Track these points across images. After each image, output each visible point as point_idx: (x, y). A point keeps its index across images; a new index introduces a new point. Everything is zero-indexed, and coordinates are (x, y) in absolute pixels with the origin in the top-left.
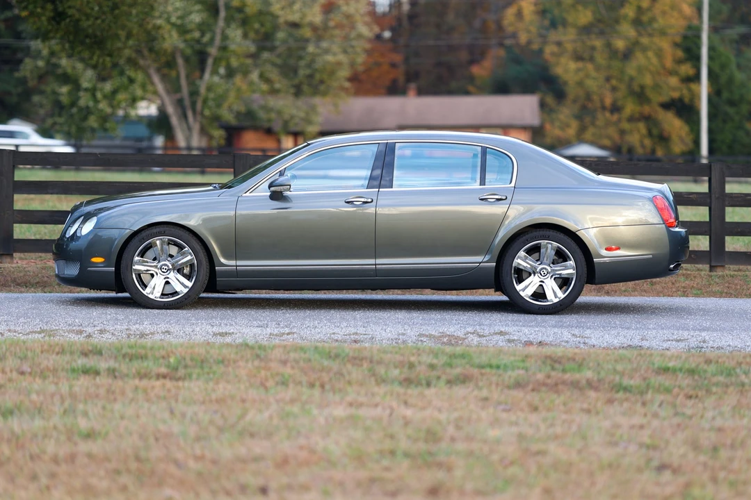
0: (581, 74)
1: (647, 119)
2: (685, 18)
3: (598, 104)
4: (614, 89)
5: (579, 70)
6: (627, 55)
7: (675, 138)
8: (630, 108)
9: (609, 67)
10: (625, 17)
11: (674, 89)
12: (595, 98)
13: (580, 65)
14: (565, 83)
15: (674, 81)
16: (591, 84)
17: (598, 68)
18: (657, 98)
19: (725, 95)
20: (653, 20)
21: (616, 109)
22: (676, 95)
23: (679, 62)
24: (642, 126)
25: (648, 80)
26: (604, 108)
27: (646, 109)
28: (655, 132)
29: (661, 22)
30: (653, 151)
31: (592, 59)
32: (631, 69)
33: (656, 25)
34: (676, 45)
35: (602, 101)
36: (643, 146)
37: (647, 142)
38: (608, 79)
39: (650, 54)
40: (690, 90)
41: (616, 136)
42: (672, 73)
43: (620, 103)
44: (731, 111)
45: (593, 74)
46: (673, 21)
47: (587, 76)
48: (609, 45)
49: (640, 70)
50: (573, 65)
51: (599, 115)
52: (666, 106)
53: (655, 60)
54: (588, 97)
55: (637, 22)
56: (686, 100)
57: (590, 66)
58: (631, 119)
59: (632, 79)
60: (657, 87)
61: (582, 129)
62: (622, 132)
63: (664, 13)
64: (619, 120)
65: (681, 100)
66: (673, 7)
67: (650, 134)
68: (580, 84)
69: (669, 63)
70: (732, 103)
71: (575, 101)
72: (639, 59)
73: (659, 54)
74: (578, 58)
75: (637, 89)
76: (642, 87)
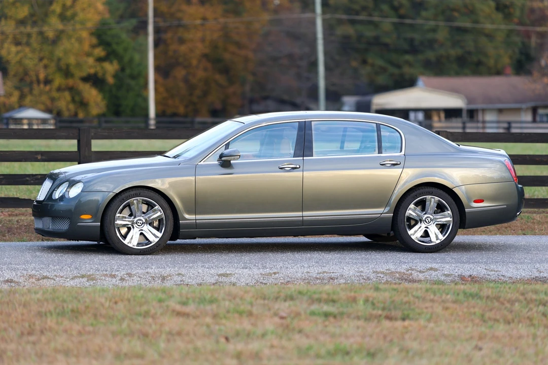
0: (20, 55)
1: (71, 89)
2: (99, 13)
3: (34, 78)
4: (46, 67)
5: (18, 53)
6: (55, 42)
7: (92, 103)
8: (58, 81)
9: (41, 50)
10: (54, 12)
11: (91, 67)
12: (32, 73)
13: (19, 48)
14: (8, 62)
15: (91, 61)
16: (29, 63)
17: (33, 51)
18: (79, 74)
19: (128, 71)
20: (74, 15)
21: (47, 82)
22: (92, 71)
23: (94, 47)
24: (67, 95)
25: (72, 60)
26: (38, 82)
27: (71, 82)
28: (77, 98)
29: (81, 16)
30: (76, 114)
31: (28, 44)
32: (59, 52)
33: (77, 19)
34: (92, 34)
35: (37, 76)
36: (68, 110)
37: (72, 106)
38: (41, 59)
39: (73, 40)
40: (102, 68)
41: (48, 103)
42: (89, 55)
43: (50, 77)
44: (132, 83)
45: (30, 55)
46: (90, 16)
47: (25, 56)
48: (41, 33)
49: (66, 52)
50: (14, 49)
51: (35, 86)
52: (86, 79)
53: (77, 45)
54: (26, 73)
55: (63, 17)
56: (100, 75)
57: (27, 50)
58: (59, 89)
59: (59, 60)
60: (79, 65)
61: (22, 97)
62: (53, 100)
63: (83, 10)
64: (50, 90)
65: (95, 75)
66: (90, 5)
67: (73, 100)
68: (20, 62)
69: (86, 47)
70: (133, 77)
71: (15, 76)
72: (65, 44)
73: (80, 40)
74: (17, 43)
75: (64, 67)
76: (68, 66)
